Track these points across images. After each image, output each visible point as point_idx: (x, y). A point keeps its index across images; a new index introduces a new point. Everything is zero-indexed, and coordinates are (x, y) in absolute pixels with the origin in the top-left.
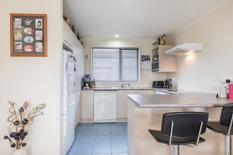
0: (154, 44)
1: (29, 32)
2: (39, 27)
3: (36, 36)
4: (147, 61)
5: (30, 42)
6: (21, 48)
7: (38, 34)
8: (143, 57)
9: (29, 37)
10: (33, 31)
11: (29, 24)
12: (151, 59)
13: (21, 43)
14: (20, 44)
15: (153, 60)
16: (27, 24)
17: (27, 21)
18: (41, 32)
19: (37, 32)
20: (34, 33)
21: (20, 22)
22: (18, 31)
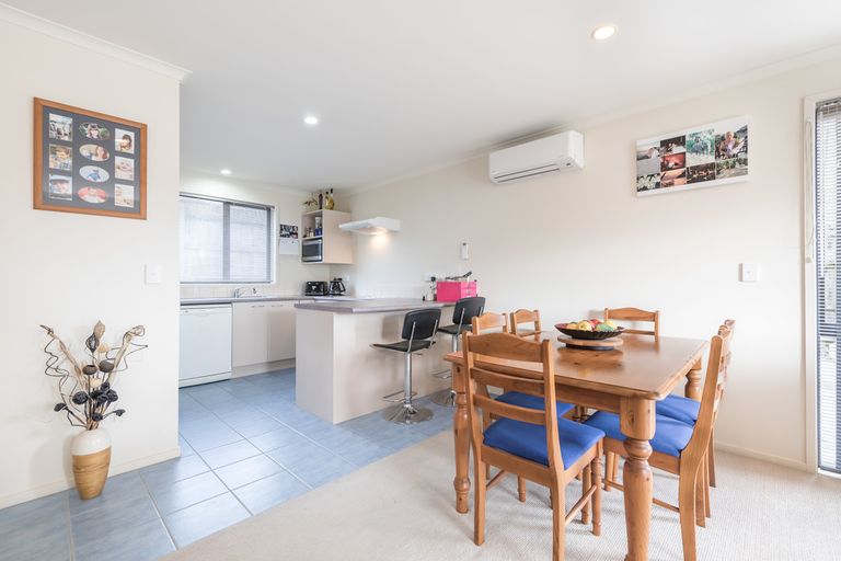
0: (308, 203)
1: (97, 155)
2: (124, 150)
3: (117, 170)
4: (291, 238)
5: (98, 180)
6: (70, 192)
7: (121, 166)
8: (283, 228)
9: (96, 168)
10: (108, 155)
11: (95, 137)
12: (300, 235)
13: (70, 179)
14: (67, 182)
15: (305, 236)
16: (88, 136)
17: (89, 127)
18: (132, 162)
19: (118, 160)
20: (112, 160)
21: (68, 126)
22: (59, 147)
